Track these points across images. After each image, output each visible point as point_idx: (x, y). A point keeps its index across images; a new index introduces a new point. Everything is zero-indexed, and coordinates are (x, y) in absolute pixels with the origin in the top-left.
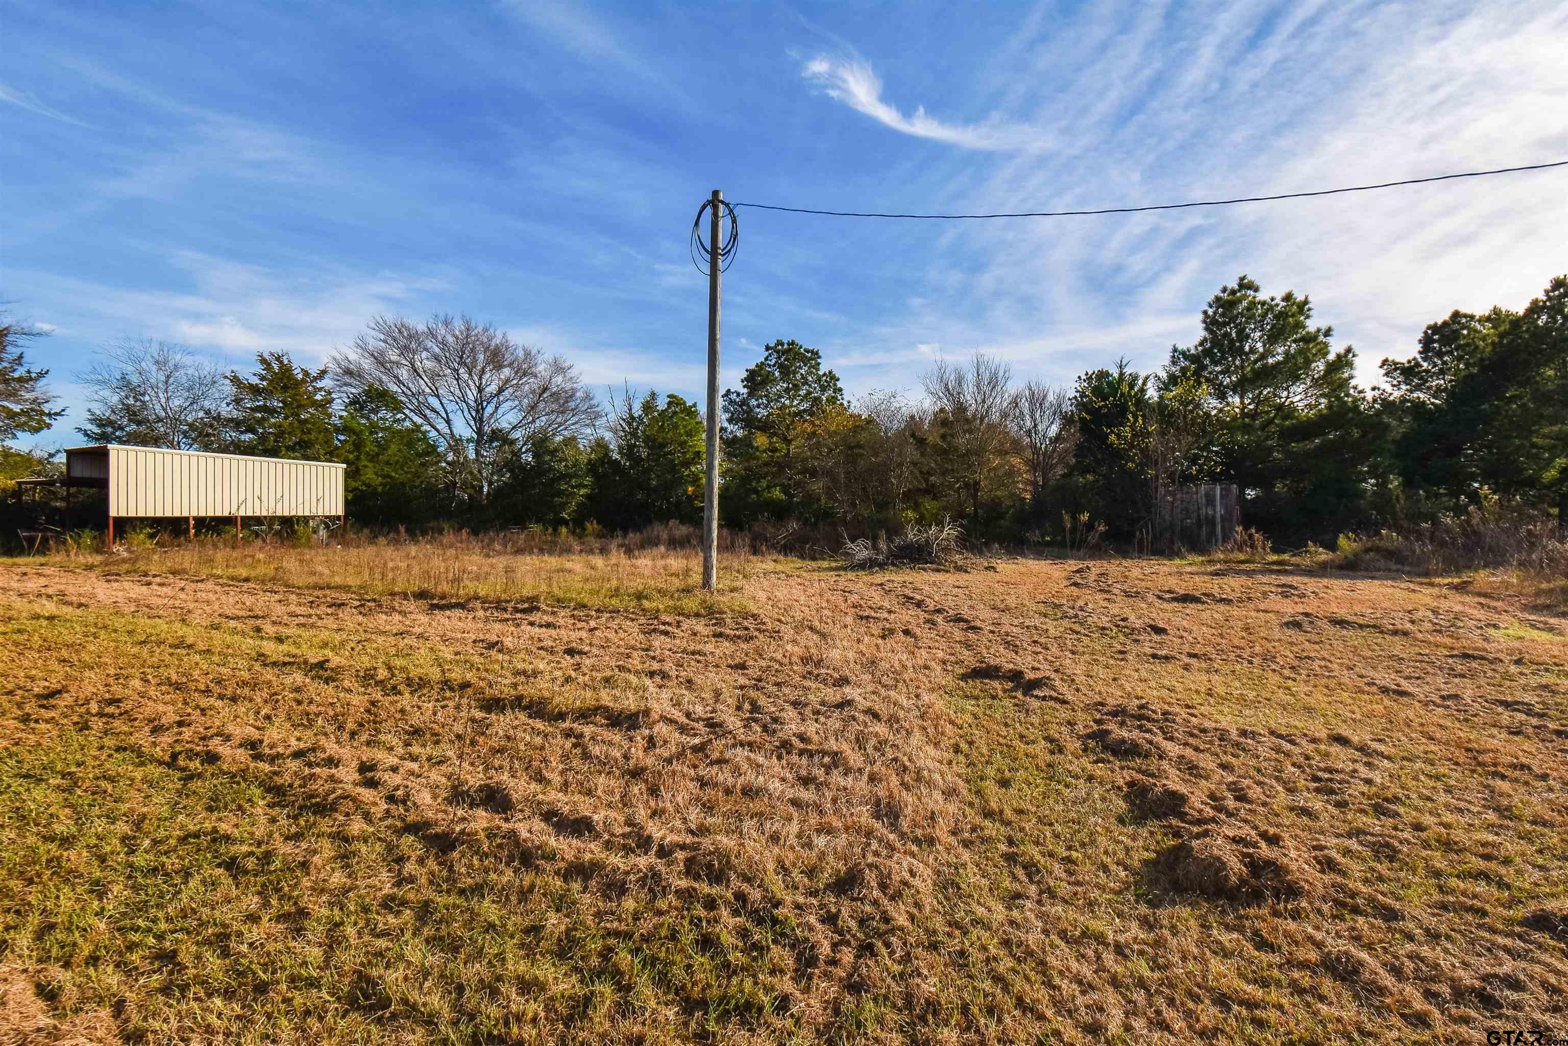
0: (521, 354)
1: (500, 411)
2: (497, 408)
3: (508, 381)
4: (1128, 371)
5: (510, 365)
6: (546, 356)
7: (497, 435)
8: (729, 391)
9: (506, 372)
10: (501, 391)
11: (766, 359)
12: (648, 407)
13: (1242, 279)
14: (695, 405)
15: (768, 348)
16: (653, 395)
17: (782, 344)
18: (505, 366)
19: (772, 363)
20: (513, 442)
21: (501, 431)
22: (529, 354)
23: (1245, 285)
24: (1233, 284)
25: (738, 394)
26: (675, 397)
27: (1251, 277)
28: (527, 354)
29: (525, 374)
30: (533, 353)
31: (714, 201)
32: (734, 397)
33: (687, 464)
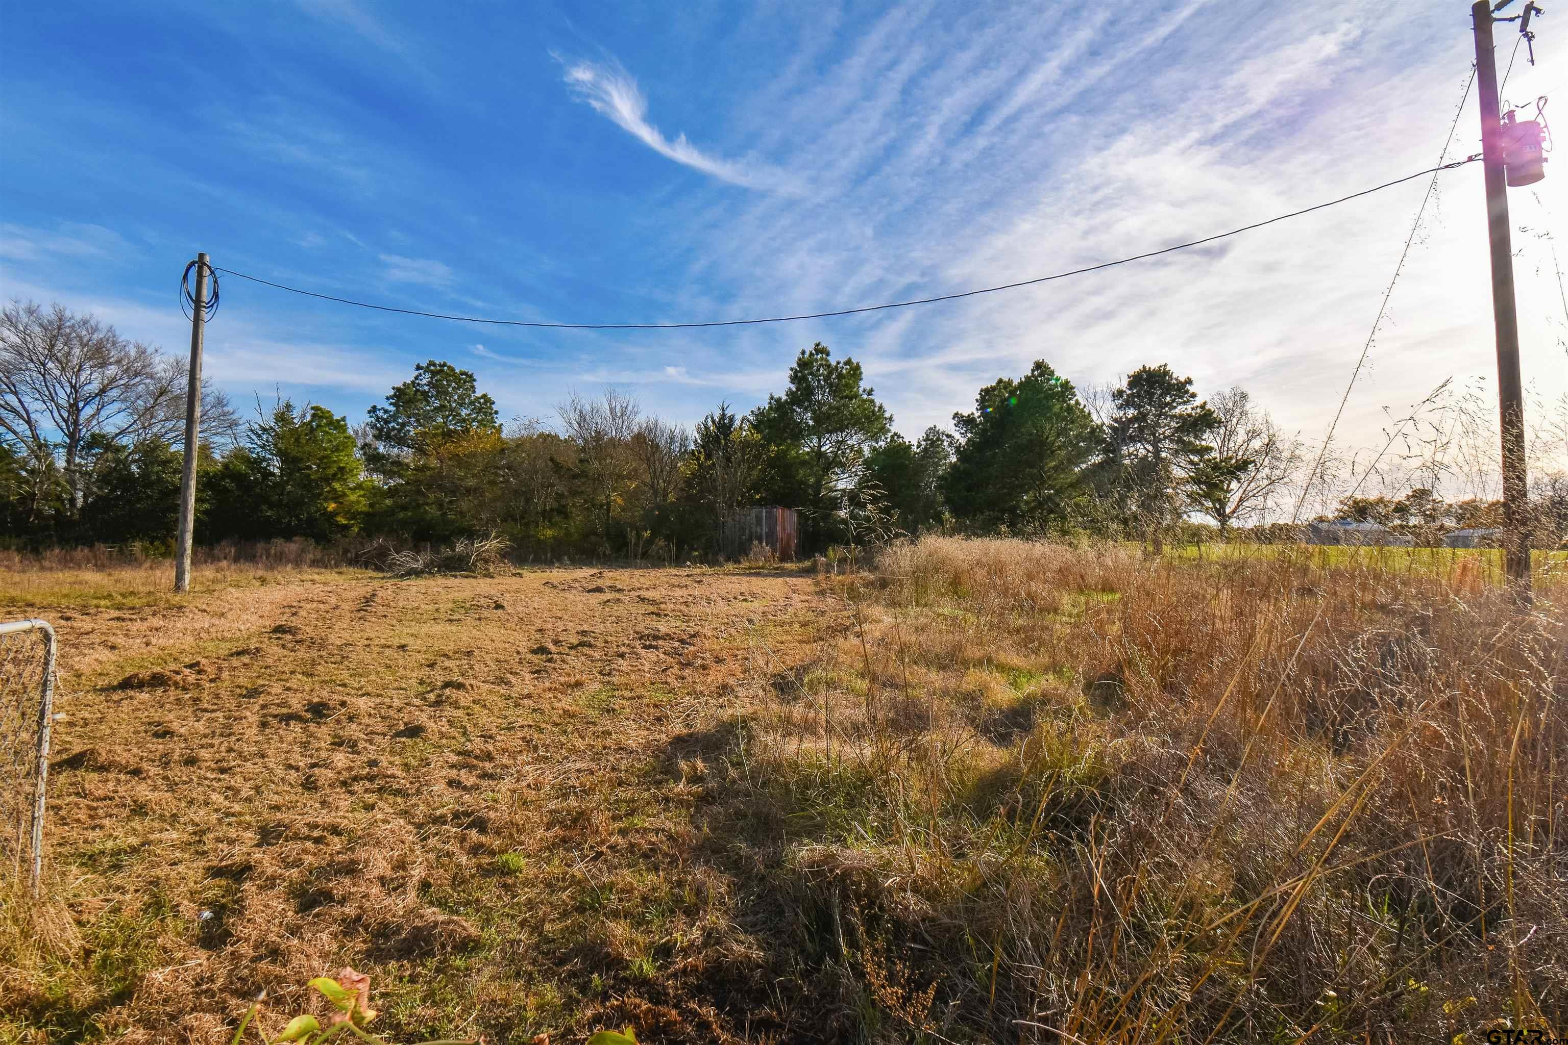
0: (133, 353)
1: (104, 413)
2: (99, 410)
3: (113, 380)
4: (729, 413)
5: (118, 362)
6: (165, 358)
7: (97, 440)
8: (374, 407)
9: (112, 370)
10: (103, 391)
11: (416, 378)
12: (282, 418)
13: (818, 345)
14: (344, 419)
15: (418, 368)
16: (288, 406)
17: (434, 365)
18: (111, 364)
19: (424, 381)
20: (119, 449)
21: (103, 436)
22: (144, 352)
23: (820, 350)
24: (809, 348)
25: (386, 411)
26: (320, 409)
27: (823, 344)
28: (142, 352)
29: (136, 374)
30: (149, 351)
31: (200, 262)
32: (380, 414)
33: (327, 480)
